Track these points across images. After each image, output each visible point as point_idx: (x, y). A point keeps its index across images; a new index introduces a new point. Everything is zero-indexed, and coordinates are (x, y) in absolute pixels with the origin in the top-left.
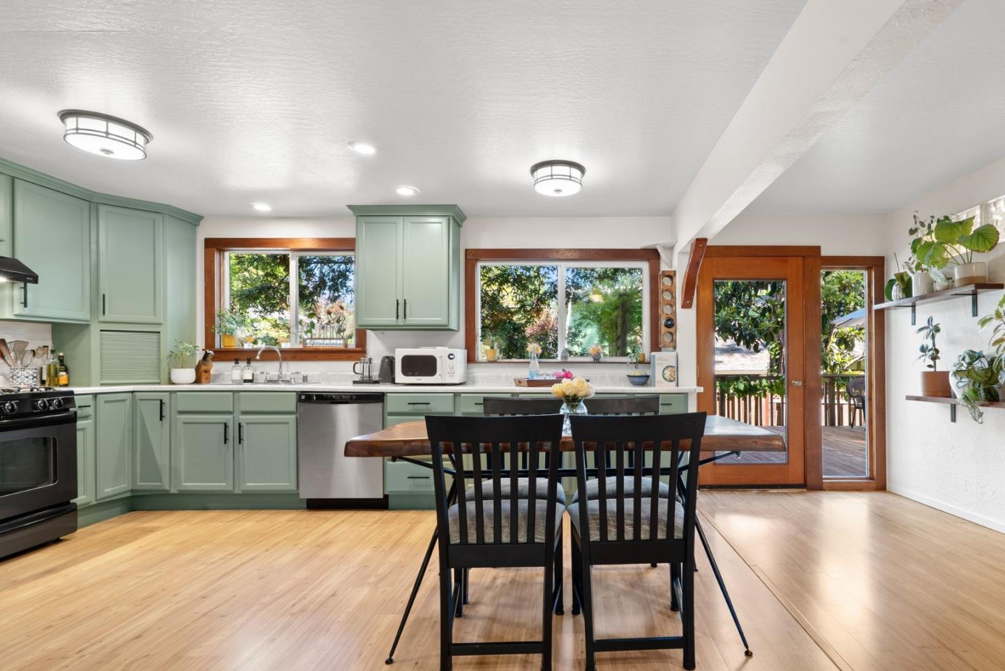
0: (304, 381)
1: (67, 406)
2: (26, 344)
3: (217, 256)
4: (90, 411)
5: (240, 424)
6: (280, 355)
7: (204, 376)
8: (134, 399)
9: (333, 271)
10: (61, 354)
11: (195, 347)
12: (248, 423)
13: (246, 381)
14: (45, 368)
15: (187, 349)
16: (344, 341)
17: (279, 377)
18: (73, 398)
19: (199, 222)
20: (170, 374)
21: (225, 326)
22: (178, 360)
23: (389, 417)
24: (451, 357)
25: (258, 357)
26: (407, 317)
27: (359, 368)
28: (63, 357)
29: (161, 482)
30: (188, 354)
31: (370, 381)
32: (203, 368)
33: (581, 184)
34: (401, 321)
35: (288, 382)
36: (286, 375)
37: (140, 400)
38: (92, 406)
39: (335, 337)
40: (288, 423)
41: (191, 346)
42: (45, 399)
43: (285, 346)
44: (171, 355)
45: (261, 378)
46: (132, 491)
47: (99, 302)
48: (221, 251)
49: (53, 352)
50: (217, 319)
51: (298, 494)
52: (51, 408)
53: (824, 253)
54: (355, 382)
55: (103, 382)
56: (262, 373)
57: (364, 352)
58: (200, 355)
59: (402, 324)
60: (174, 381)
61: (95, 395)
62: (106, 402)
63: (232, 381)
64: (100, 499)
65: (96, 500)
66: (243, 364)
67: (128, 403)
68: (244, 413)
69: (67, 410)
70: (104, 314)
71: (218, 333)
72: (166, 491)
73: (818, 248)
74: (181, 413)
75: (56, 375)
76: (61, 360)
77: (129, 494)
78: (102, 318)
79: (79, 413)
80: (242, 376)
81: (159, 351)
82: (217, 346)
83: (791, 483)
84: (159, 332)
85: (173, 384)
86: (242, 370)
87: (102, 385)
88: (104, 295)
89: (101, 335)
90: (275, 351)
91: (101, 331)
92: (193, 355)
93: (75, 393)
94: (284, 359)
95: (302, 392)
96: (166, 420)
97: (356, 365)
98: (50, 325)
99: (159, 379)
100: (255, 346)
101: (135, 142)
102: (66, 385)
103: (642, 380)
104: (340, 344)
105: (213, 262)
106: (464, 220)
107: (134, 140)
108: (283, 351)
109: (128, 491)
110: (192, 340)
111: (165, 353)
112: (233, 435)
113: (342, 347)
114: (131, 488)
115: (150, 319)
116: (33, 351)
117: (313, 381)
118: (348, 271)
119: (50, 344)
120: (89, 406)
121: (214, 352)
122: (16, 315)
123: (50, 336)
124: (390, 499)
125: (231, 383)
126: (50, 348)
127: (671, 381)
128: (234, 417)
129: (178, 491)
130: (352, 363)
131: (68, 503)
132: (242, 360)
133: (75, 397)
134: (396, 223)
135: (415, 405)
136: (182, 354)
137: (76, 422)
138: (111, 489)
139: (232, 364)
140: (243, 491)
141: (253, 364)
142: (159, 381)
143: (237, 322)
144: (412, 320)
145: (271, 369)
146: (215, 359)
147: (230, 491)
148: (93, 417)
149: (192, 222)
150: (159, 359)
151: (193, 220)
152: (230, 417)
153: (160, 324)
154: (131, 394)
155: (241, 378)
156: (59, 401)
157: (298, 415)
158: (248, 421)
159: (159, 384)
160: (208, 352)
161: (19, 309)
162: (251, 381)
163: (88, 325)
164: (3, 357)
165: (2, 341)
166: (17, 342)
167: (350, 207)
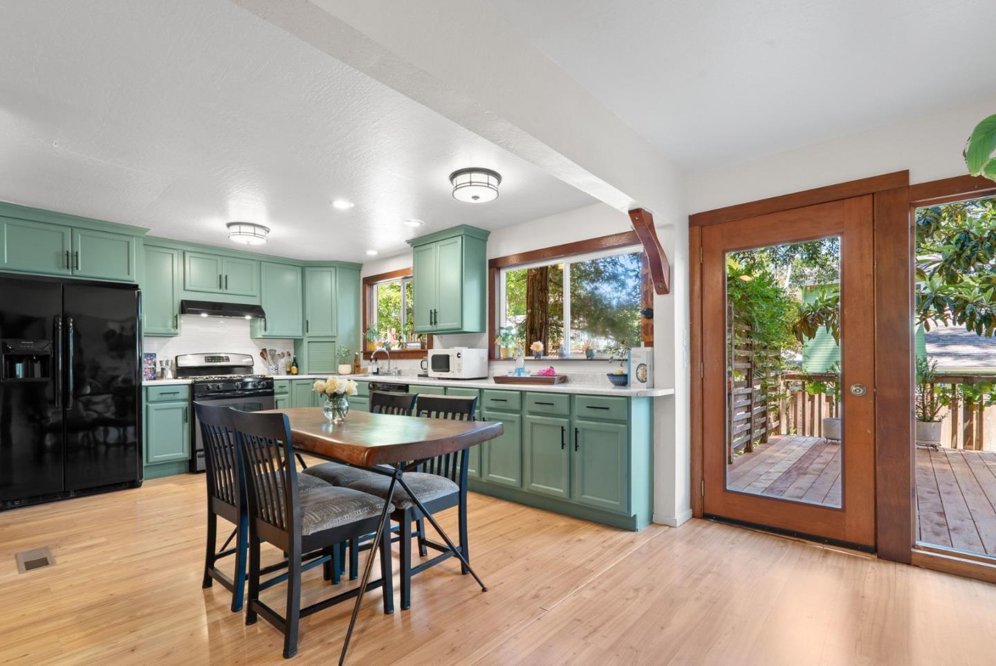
0: (398, 374)
2: (275, 351)
3: (368, 288)
4: (287, 390)
6: (389, 355)
7: (356, 369)
10: (295, 356)
13: (374, 373)
14: (286, 364)
17: (389, 372)
18: (273, 382)
19: (361, 269)
20: (338, 368)
24: (459, 355)
26: (437, 323)
27: (425, 364)
28: (295, 358)
32: (356, 364)
33: (497, 191)
34: (434, 327)
36: (391, 370)
38: (289, 387)
39: (417, 340)
45: (381, 371)
47: (306, 326)
48: (372, 284)
49: (290, 355)
52: (259, 387)
53: (914, 180)
55: (309, 372)
56: (382, 368)
59: (435, 329)
60: (339, 373)
61: (291, 380)
62: (297, 384)
63: (369, 373)
70: (308, 332)
73: (905, 174)
76: (294, 360)
78: (308, 335)
81: (335, 353)
82: (368, 349)
83: (848, 540)
84: (334, 342)
86: (372, 366)
87: (309, 374)
88: (307, 321)
89: (308, 344)
90: (385, 353)
91: (308, 342)
95: (371, 382)
97: (423, 362)
98: (289, 341)
102: (297, 374)
103: (622, 379)
105: (366, 293)
106: (488, 235)
108: (392, 353)
113: (420, 348)
115: (330, 333)
116: (279, 355)
119: (292, 350)
120: (285, 387)
122: (264, 335)
123: (292, 346)
127: (643, 382)
133: (275, 381)
134: (432, 248)
141: (378, 361)
144: (441, 325)
148: (289, 393)
150: (335, 358)
151: (357, 268)
153: (334, 337)
155: (372, 371)
161: (263, 333)
162: (376, 373)
163: (302, 339)
164: (265, 359)
165: (264, 350)
166: (270, 350)
167: (408, 242)
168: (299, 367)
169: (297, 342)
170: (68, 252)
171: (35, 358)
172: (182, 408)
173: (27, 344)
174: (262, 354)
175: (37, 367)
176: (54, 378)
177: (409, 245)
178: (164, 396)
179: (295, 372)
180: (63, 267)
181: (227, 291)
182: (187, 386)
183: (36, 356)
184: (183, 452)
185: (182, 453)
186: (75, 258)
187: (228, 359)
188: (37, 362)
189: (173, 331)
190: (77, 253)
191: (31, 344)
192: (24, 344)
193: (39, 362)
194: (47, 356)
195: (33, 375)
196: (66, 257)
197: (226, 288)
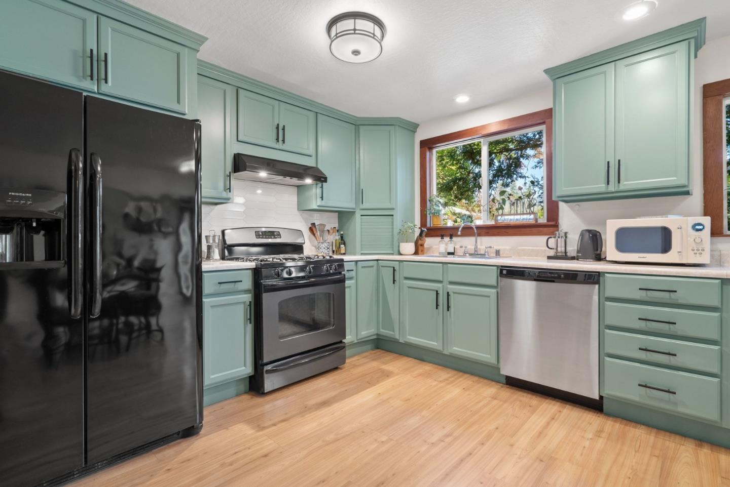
0: (496, 255)
1: (341, 270)
2: (324, 225)
3: (428, 153)
4: (353, 274)
5: (448, 293)
6: (476, 231)
7: (420, 248)
8: (378, 264)
9: (510, 158)
10: (342, 233)
11: (415, 226)
12: (454, 293)
13: (449, 254)
14: (334, 241)
15: (409, 227)
16: (535, 216)
17: (475, 251)
18: (343, 264)
19: (416, 129)
20: (399, 247)
21: (434, 209)
22: (404, 236)
23: (608, 303)
24: (698, 227)
25: (459, 233)
26: (621, 182)
27: (552, 242)
28: (342, 234)
29: (394, 331)
30: (411, 231)
31: (565, 257)
32: (420, 242)
34: (612, 188)
35: (483, 256)
36: (480, 249)
37: (382, 266)
38: (355, 270)
39: (525, 212)
40: (489, 297)
41: (412, 225)
42: (328, 265)
43: (479, 223)
44: (400, 232)
45: (460, 252)
46: (377, 335)
47: (360, 195)
48: (431, 149)
49: (338, 231)
50: (428, 203)
51: (499, 369)
52: (331, 271)
54: (549, 258)
55: (362, 252)
56: (461, 247)
57: (556, 226)
58: (417, 232)
59: (613, 190)
60: (402, 253)
61: (357, 262)
62: (362, 267)
63: (440, 253)
64: (360, 339)
65: (357, 340)
66: (447, 239)
67: (375, 268)
68: (451, 283)
69: (340, 273)
70: (362, 203)
71: (429, 214)
72: (397, 339)
74: (406, 278)
75: (339, 247)
76: (342, 237)
77: (375, 337)
78: (362, 207)
79: (347, 275)
80: (446, 249)
81: (393, 228)
82: (428, 225)
84: (392, 215)
85: (401, 254)
86: (446, 244)
87: (362, 254)
88: (362, 189)
89: (361, 219)
90: (472, 228)
91: (362, 215)
92: (413, 232)
93: (345, 260)
94: (479, 235)
95: (502, 266)
96: (397, 283)
97: (550, 240)
98: (337, 214)
99: (393, 250)
100: (456, 224)
101: (374, 34)
102: (344, 254)
104: (530, 219)
105: (425, 158)
107: (373, 32)
108: (478, 228)
109: (374, 335)
110: (413, 221)
111: (396, 231)
112: (442, 302)
113: (533, 222)
114: (376, 333)
115: (387, 205)
116: (328, 231)
117: (504, 255)
118: (522, 156)
119: (337, 225)
120: (353, 270)
121: (427, 229)
122: (318, 206)
123: (337, 221)
124: (605, 401)
125: (438, 255)
126: (337, 229)
128: (443, 286)
129: (405, 341)
130: (545, 238)
131: (341, 342)
132: (447, 236)
133: (345, 263)
134: (605, 73)
135: (648, 291)
136: (406, 232)
137: (344, 282)
138: (366, 332)
139: (439, 239)
140: (450, 353)
141: (454, 239)
142: (392, 252)
143: (442, 205)
144: (628, 184)
145: (468, 243)
146: (428, 235)
147: (440, 351)
148: (355, 278)
149: (412, 129)
150: (393, 234)
151: (412, 128)
152: (440, 285)
153: (393, 209)
154: (376, 262)
155: (446, 251)
156: (335, 267)
157: (499, 290)
158: (455, 291)
159: (393, 254)
160: (423, 229)
161: (319, 202)
162: (452, 254)
163: (355, 212)
164: (314, 235)
165: (313, 224)
166: (321, 225)
167: (547, 71)
168: (347, 245)
169: (344, 216)
170: (92, 51)
171: (34, 224)
172: (244, 303)
173: (20, 198)
174: (311, 230)
175: (39, 241)
176: (69, 263)
177: (545, 77)
178: (224, 286)
179: (343, 251)
180: (84, 77)
181: (285, 147)
182: (250, 272)
183: (38, 221)
184: (245, 366)
185: (244, 368)
186: (103, 64)
187: (279, 235)
188: (38, 233)
189: (224, 195)
190: (106, 55)
191: (27, 198)
192: (14, 197)
193: (42, 232)
194: (57, 222)
195: (31, 257)
196: (88, 60)
197: (284, 141)
